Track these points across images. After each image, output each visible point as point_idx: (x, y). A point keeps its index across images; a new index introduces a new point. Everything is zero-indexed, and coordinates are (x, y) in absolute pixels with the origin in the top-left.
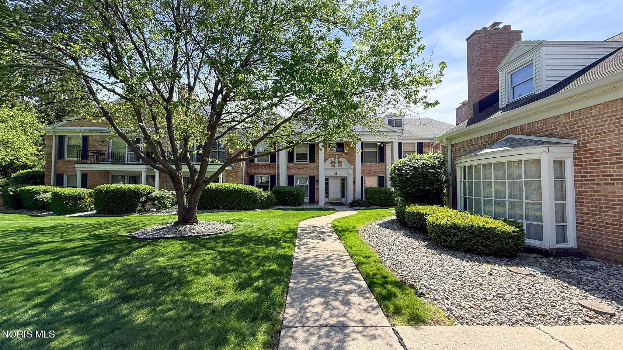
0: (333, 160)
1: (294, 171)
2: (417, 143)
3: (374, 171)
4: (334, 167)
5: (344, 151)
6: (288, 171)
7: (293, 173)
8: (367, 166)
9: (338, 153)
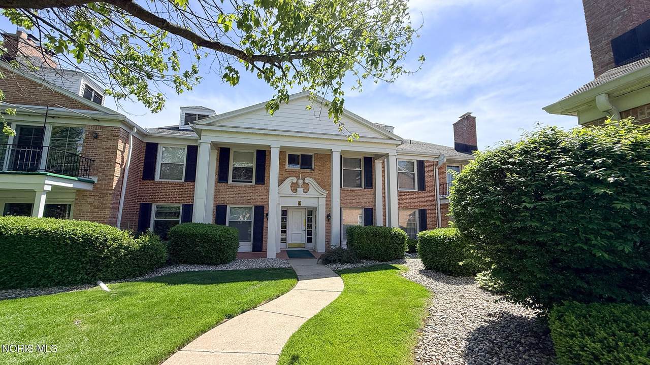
0: (295, 181)
1: (227, 198)
2: (417, 161)
3: (357, 200)
4: (296, 191)
5: (313, 167)
6: (216, 197)
7: (226, 200)
8: (347, 192)
9: (303, 170)
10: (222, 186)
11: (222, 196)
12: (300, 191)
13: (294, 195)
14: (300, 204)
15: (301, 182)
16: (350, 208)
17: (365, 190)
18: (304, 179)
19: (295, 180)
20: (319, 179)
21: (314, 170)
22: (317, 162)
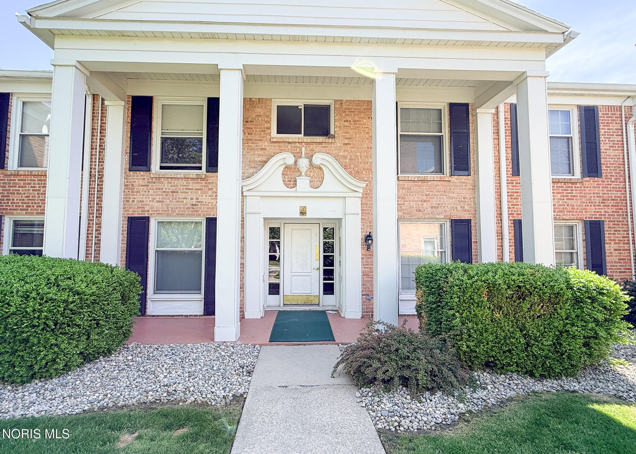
0: (291, 162)
1: (150, 203)
2: (579, 107)
3: (434, 202)
4: (295, 185)
5: (332, 132)
6: (126, 201)
7: (147, 208)
8: (411, 184)
9: (309, 139)
10: (139, 177)
11: (138, 198)
12: (303, 183)
13: (291, 192)
14: (303, 213)
15: (303, 163)
16: (418, 219)
17: (454, 179)
18: (310, 158)
19: (290, 160)
20: (345, 157)
21: (333, 137)
22: (340, 120)
